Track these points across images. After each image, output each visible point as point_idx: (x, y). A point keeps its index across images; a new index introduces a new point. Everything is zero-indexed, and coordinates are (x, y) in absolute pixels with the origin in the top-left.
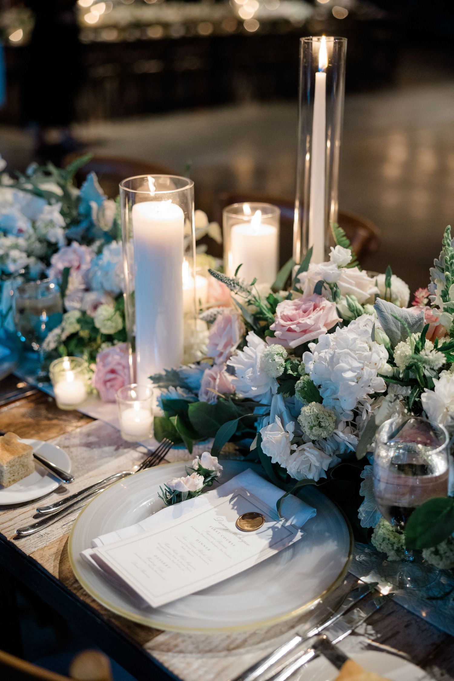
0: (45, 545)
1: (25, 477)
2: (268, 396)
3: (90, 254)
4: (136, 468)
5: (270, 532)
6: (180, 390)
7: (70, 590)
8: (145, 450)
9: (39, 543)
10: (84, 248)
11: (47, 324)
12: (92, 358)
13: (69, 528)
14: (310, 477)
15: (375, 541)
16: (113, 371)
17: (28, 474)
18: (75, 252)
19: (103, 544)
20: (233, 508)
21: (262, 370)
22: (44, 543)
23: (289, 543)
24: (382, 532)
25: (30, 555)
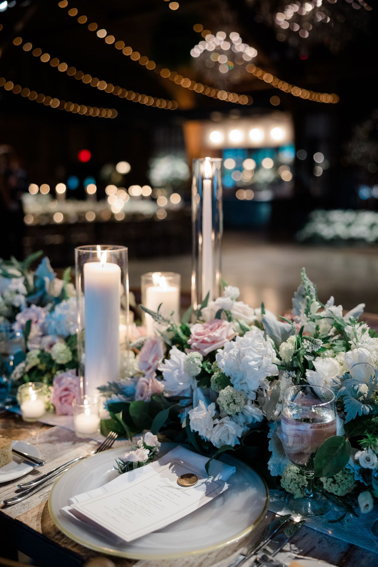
0: (27, 510)
1: (5, 465)
2: (189, 391)
3: (45, 312)
4: (93, 452)
5: (204, 486)
6: (120, 396)
7: (53, 541)
8: (96, 443)
9: (22, 509)
10: (39, 309)
11: (14, 361)
12: (50, 383)
13: (46, 498)
14: (229, 443)
15: (284, 484)
16: (66, 389)
17: (8, 463)
18: (33, 311)
19: (78, 502)
20: (173, 472)
21: (185, 370)
22: (26, 509)
23: (220, 492)
24: (290, 475)
25: (17, 519)
